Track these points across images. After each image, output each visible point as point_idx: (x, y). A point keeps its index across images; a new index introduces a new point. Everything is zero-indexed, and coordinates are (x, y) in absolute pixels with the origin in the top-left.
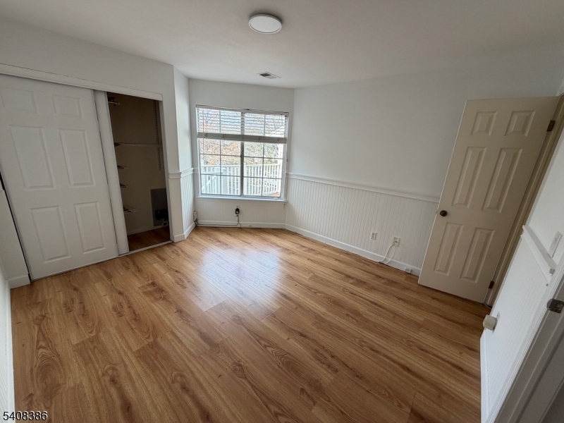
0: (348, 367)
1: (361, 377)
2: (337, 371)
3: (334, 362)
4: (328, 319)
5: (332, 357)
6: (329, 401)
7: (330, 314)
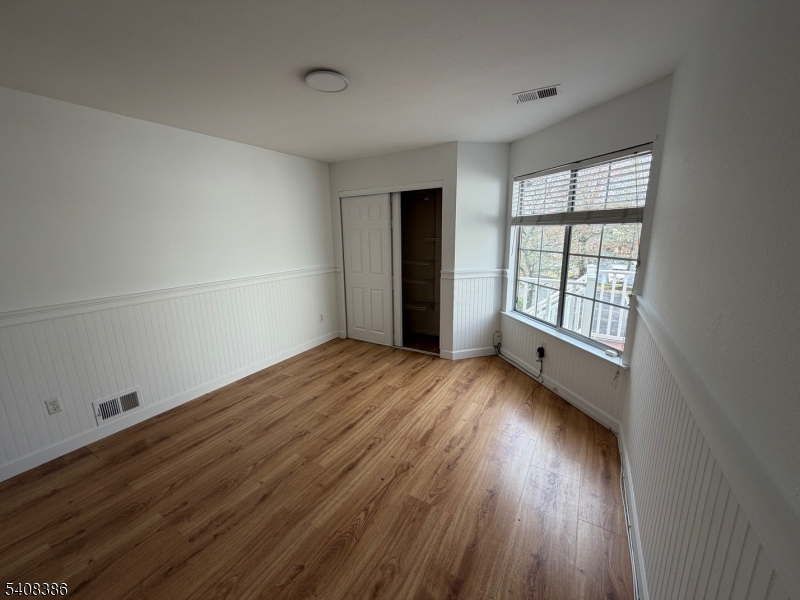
0: (191, 557)
1: (166, 575)
2: (191, 540)
3: (208, 537)
4: (294, 531)
5: (216, 536)
6: (159, 530)
7: (306, 534)
